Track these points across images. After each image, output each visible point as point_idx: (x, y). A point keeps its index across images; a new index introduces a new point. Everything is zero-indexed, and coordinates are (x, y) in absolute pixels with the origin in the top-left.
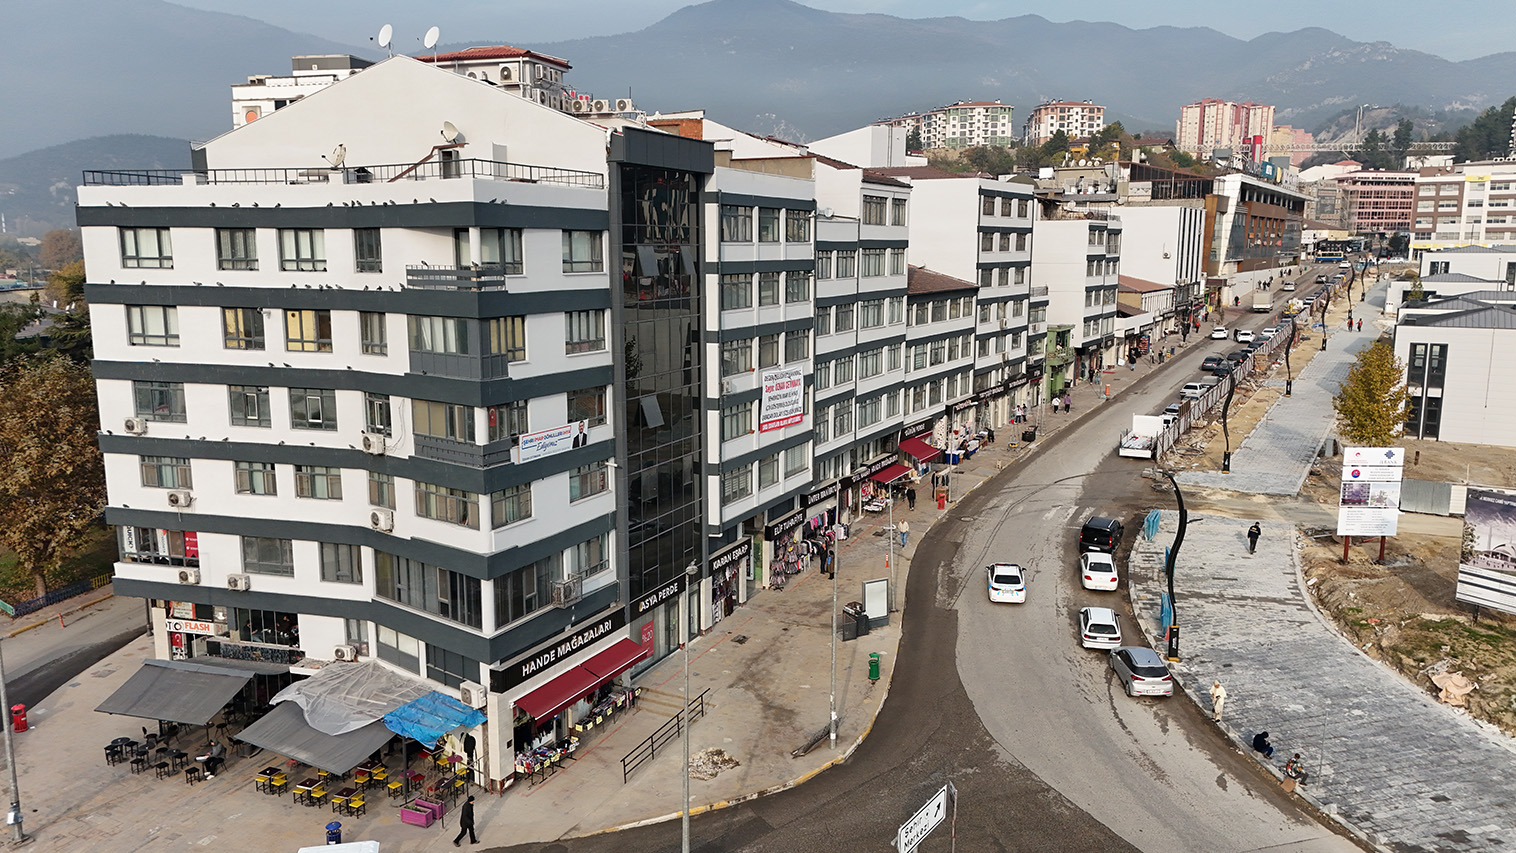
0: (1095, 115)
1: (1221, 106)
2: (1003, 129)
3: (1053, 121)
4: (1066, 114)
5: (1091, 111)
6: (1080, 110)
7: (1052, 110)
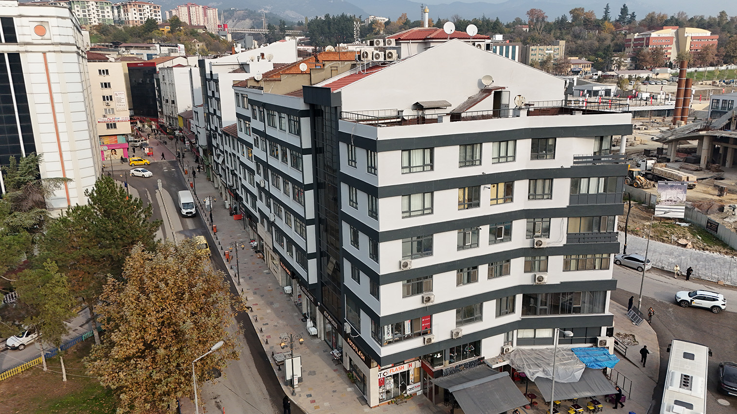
0: (157, 10)
1: (197, 7)
2: (108, 14)
3: (136, 12)
4: (142, 8)
5: (155, 7)
6: (148, 7)
7: (134, 6)
